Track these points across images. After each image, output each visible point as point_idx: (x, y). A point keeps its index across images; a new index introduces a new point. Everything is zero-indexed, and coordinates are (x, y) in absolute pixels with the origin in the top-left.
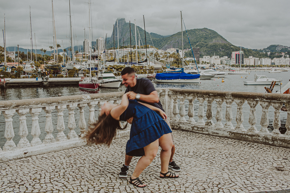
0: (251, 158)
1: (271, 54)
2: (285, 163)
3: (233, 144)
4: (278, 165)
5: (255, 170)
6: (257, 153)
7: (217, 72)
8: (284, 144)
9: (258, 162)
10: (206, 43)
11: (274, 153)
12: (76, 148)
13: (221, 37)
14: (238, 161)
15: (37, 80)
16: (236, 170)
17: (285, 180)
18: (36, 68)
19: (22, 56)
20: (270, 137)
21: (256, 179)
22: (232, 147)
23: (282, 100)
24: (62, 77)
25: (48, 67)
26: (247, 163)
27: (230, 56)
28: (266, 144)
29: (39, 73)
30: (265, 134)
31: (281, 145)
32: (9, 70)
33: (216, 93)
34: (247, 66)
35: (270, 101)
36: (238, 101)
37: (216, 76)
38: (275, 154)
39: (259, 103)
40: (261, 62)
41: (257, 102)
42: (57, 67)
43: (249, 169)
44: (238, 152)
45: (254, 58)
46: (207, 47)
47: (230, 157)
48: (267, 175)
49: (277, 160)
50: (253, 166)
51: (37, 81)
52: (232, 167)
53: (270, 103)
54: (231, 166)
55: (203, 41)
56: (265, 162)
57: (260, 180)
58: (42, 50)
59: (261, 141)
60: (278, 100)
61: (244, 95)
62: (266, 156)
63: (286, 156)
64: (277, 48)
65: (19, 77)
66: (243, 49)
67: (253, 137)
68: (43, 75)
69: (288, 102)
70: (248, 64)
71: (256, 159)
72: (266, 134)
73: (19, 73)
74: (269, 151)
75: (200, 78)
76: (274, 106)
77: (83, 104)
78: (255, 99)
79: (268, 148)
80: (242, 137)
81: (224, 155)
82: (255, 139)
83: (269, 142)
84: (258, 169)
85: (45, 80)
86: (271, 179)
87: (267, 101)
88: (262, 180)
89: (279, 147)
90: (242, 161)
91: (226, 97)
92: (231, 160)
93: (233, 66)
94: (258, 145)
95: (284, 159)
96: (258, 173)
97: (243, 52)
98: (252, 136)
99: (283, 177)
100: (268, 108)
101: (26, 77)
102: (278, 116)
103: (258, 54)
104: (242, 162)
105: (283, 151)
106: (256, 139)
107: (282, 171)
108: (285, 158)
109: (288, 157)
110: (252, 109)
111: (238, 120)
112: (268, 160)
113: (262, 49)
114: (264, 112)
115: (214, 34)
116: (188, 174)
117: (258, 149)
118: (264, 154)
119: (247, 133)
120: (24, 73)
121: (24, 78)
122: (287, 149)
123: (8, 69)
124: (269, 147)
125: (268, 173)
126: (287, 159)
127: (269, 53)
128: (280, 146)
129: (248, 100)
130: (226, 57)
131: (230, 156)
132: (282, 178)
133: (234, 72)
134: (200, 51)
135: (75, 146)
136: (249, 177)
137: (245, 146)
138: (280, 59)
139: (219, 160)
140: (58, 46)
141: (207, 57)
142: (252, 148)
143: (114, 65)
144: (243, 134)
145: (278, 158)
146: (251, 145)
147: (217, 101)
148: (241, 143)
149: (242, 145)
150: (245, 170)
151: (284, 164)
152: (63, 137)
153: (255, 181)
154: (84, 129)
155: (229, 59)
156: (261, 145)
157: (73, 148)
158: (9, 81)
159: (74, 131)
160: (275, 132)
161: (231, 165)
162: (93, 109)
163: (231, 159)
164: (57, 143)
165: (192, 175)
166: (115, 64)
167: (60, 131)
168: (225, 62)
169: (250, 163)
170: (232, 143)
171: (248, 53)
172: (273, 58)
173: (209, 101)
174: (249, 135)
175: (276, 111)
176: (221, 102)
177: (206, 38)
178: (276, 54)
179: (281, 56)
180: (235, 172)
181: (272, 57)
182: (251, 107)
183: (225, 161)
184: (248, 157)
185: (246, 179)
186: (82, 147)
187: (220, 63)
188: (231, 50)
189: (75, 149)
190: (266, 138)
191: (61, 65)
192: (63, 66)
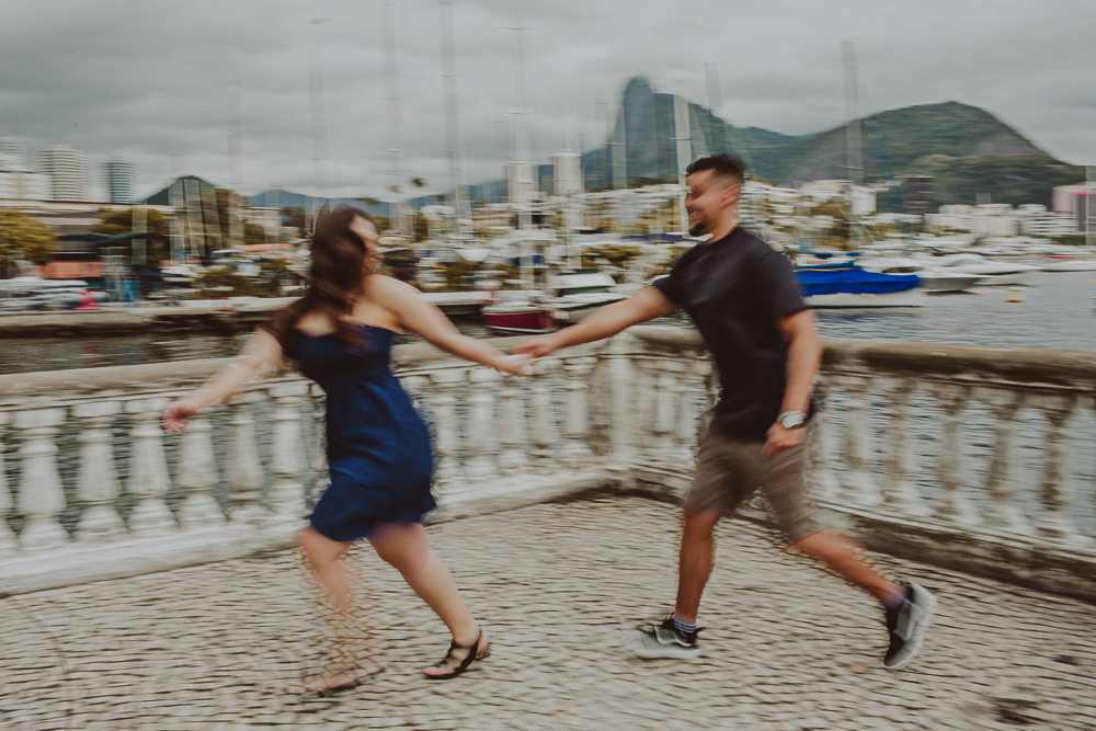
7: (993, 266)
10: (954, 155)
13: (1012, 133)
19: (299, 220)
27: (1047, 200)
28: (1004, 577)
30: (998, 533)
32: (250, 271)
35: (1021, 383)
39: (978, 392)
41: (967, 386)
42: (405, 257)
46: (958, 174)
53: (1024, 393)
55: (942, 151)
58: (366, 198)
59: (981, 562)
65: (276, 292)
67: (946, 544)
76: (1041, 408)
80: (902, 542)
87: (1013, 382)
91: (838, 366)
93: (1062, 240)
95: (1059, 659)
104: (844, 666)
107: (1020, 721)
114: (1000, 433)
115: (986, 124)
120: (296, 279)
121: (290, 295)
123: (246, 267)
124: (1016, 594)
134: (931, 189)
140: (418, 183)
141: (954, 209)
143: (601, 245)
145: (1035, 652)
160: (1048, 526)
166: (606, 243)
168: (1028, 227)
175: (1052, 428)
177: (955, 139)
187: (1010, 231)
188: (1052, 180)
190: (1003, 553)
191: (419, 247)
192: (429, 253)
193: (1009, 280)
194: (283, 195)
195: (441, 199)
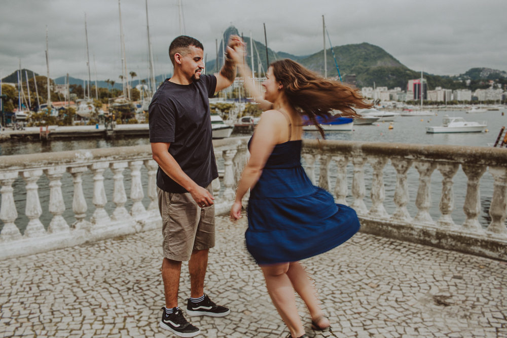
0: (389, 274)
1: (472, 83)
2: (456, 286)
3: (362, 243)
4: (441, 290)
5: (390, 303)
6: (404, 263)
7: (382, 113)
8: (459, 244)
9: (401, 285)
10: (366, 66)
11: (438, 264)
12: (63, 250)
13: (391, 57)
14: (360, 281)
15: (97, 127)
16: (350, 302)
17: (446, 328)
18: (96, 110)
19: (78, 91)
20: (432, 231)
21: (385, 326)
22: (358, 249)
23: (456, 159)
24: (136, 122)
25: (114, 108)
26: (378, 286)
27: (404, 87)
28: (424, 243)
29: (101, 117)
30: (423, 225)
31: (454, 246)
32: (55, 114)
33: (333, 146)
34: (432, 103)
35: (432, 160)
36: (373, 160)
37: (381, 119)
38: (440, 265)
39: (414, 164)
40: (455, 97)
41: (409, 161)
42: (128, 108)
43: (378, 299)
44: (368, 259)
45: (444, 90)
46: (368, 74)
47: (349, 271)
48: (410, 316)
49: (441, 279)
50: (388, 294)
51: (97, 130)
52: (343, 295)
53: (433, 164)
54: (342, 293)
55: (361, 64)
56: (416, 285)
57: (392, 328)
58: (108, 81)
59: (416, 237)
60: (448, 159)
61: (385, 148)
62: (421, 269)
63: (459, 272)
64: (481, 73)
65: (70, 124)
66: (426, 76)
67: (400, 230)
68: (108, 120)
69: (468, 162)
70: (434, 100)
71: (399, 276)
72: (425, 225)
73: (68, 117)
74: (429, 260)
75: (352, 123)
76: (440, 170)
77: (79, 168)
78: (406, 157)
79: (427, 253)
80: (380, 230)
81: (337, 267)
82: (405, 233)
83: (430, 240)
84: (396, 301)
85: (109, 128)
86: (416, 326)
87: (429, 159)
88: (398, 328)
89: (449, 250)
90: (367, 281)
91: (352, 153)
92: (346, 279)
93: (409, 103)
94: (409, 245)
95: (455, 277)
96: (393, 311)
97: (425, 80)
98: (399, 227)
99: (445, 322)
100: (430, 174)
101: (81, 124)
102: (450, 190)
103: (451, 83)
104: (367, 284)
105: (457, 260)
106: (407, 233)
107: (446, 305)
108: (458, 275)
109: (463, 272)
110: (401, 176)
111: (374, 196)
112: (422, 279)
113: (457, 75)
114: (423, 181)
115: (379, 53)
116: (246, 312)
117: (408, 255)
118: (418, 266)
119: (390, 221)
120: (79, 117)
121: (77, 125)
122: (466, 256)
123: (54, 112)
124: (432, 250)
125: (415, 310)
126: (460, 278)
127: (468, 82)
128: (452, 248)
129: (392, 159)
130: (399, 89)
131: (349, 269)
132: (440, 324)
133: (411, 113)
134: (356, 80)
135: (61, 246)
136: (371, 320)
137: (385, 247)
138: (487, 90)
139: (324, 278)
140: (133, 74)
141: (367, 89)
142: (396, 252)
143: (217, 103)
144: (382, 225)
145: (444, 275)
146: (396, 246)
147: (336, 161)
148: (378, 241)
149: (378, 245)
150: (369, 303)
151: (453, 289)
152: (38, 229)
153: (380, 330)
154: (81, 213)
155: (403, 91)
156: (415, 245)
157: (58, 249)
158: (54, 130)
159: (62, 218)
160: (444, 221)
161: (343, 291)
162: (99, 177)
163: (348, 276)
164: (23, 240)
165: (254, 315)
166: (219, 102)
167: (33, 218)
168: (396, 97)
169: (383, 286)
170: (361, 240)
171: (433, 82)
172: (476, 89)
173: (322, 161)
174: (394, 226)
175: (445, 179)
176: (344, 162)
177: (366, 59)
178: (481, 83)
179: (487, 87)
180: (344, 308)
181: (473, 87)
182: (398, 171)
183: (333, 281)
184: (384, 271)
185: (364, 325)
186: (76, 247)
187: (388, 98)
188: (407, 77)
189: (60, 253)
190: (426, 233)
191: (135, 104)
192: (139, 106)
193: (388, 119)
194: (69, 78)
195: (144, 82)
